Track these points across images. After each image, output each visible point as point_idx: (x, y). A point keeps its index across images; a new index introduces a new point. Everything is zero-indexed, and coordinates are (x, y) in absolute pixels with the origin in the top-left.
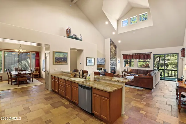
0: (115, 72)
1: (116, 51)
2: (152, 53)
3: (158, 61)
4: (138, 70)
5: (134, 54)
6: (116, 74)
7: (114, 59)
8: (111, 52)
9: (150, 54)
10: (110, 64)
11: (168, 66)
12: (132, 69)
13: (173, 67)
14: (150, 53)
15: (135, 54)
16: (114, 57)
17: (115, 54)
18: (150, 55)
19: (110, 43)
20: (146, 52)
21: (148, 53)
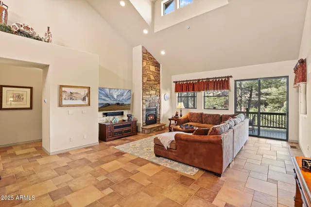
0: (155, 120)
1: (159, 74)
2: (231, 77)
3: (249, 95)
4: (202, 114)
5: (195, 80)
6: (159, 123)
7: (153, 92)
8: (144, 75)
9: (228, 79)
10: (143, 103)
11: (266, 105)
12: (190, 113)
13: (276, 108)
14: (228, 77)
15: (199, 80)
16: (152, 88)
17: (157, 81)
18: (228, 82)
19: (143, 56)
20: (221, 76)
21: (223, 77)
